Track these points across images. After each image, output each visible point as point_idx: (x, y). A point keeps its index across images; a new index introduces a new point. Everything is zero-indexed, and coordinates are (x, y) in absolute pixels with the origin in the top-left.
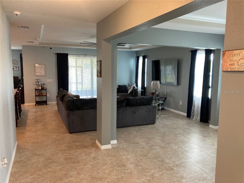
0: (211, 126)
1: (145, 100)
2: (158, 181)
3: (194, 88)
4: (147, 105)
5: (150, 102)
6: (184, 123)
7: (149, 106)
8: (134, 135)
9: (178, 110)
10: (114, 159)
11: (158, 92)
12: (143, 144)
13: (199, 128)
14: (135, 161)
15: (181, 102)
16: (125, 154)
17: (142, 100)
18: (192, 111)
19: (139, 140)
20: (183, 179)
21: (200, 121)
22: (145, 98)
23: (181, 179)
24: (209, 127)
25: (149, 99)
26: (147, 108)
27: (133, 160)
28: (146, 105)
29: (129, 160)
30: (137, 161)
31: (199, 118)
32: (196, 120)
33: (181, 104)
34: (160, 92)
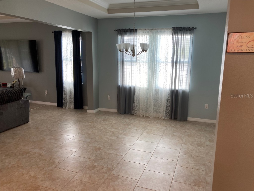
0: (89, 111)
1: (14, 94)
2: (93, 186)
3: (63, 74)
4: (17, 101)
5: (20, 96)
6: (61, 114)
7: (19, 102)
8: (12, 143)
9: (45, 101)
10: (14, 186)
11: (13, 82)
12: (36, 150)
13: (79, 115)
14: (46, 176)
15: (46, 91)
16: (24, 172)
17: (10, 94)
18: (64, 99)
19: (27, 148)
20: (113, 172)
21: (74, 108)
22: (12, 92)
23: (111, 173)
24: (88, 113)
25: (18, 92)
26: (18, 105)
27: (42, 175)
28: (15, 101)
29: (36, 178)
30: (48, 174)
31: (73, 106)
32: (69, 108)
33: (46, 93)
34: (16, 81)
